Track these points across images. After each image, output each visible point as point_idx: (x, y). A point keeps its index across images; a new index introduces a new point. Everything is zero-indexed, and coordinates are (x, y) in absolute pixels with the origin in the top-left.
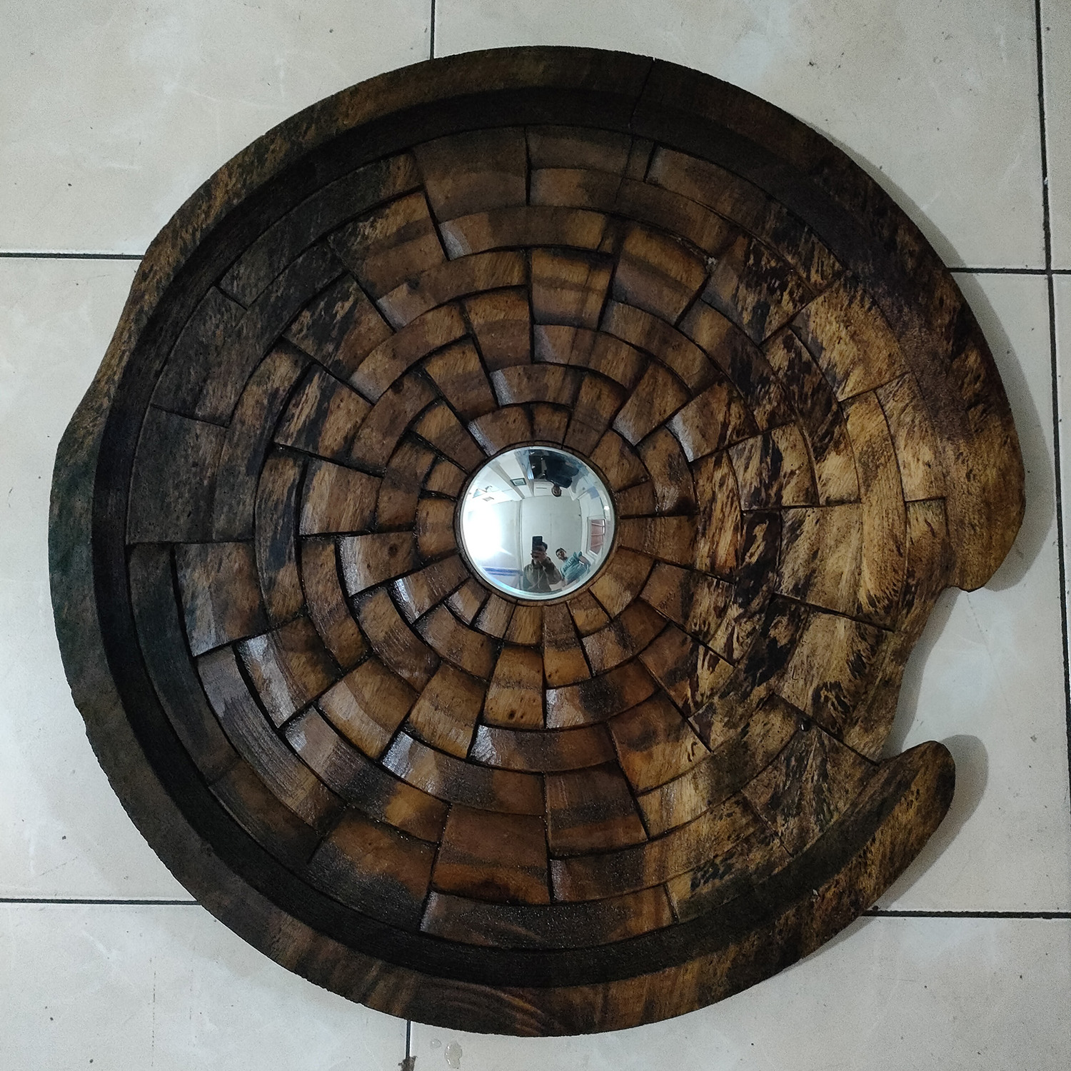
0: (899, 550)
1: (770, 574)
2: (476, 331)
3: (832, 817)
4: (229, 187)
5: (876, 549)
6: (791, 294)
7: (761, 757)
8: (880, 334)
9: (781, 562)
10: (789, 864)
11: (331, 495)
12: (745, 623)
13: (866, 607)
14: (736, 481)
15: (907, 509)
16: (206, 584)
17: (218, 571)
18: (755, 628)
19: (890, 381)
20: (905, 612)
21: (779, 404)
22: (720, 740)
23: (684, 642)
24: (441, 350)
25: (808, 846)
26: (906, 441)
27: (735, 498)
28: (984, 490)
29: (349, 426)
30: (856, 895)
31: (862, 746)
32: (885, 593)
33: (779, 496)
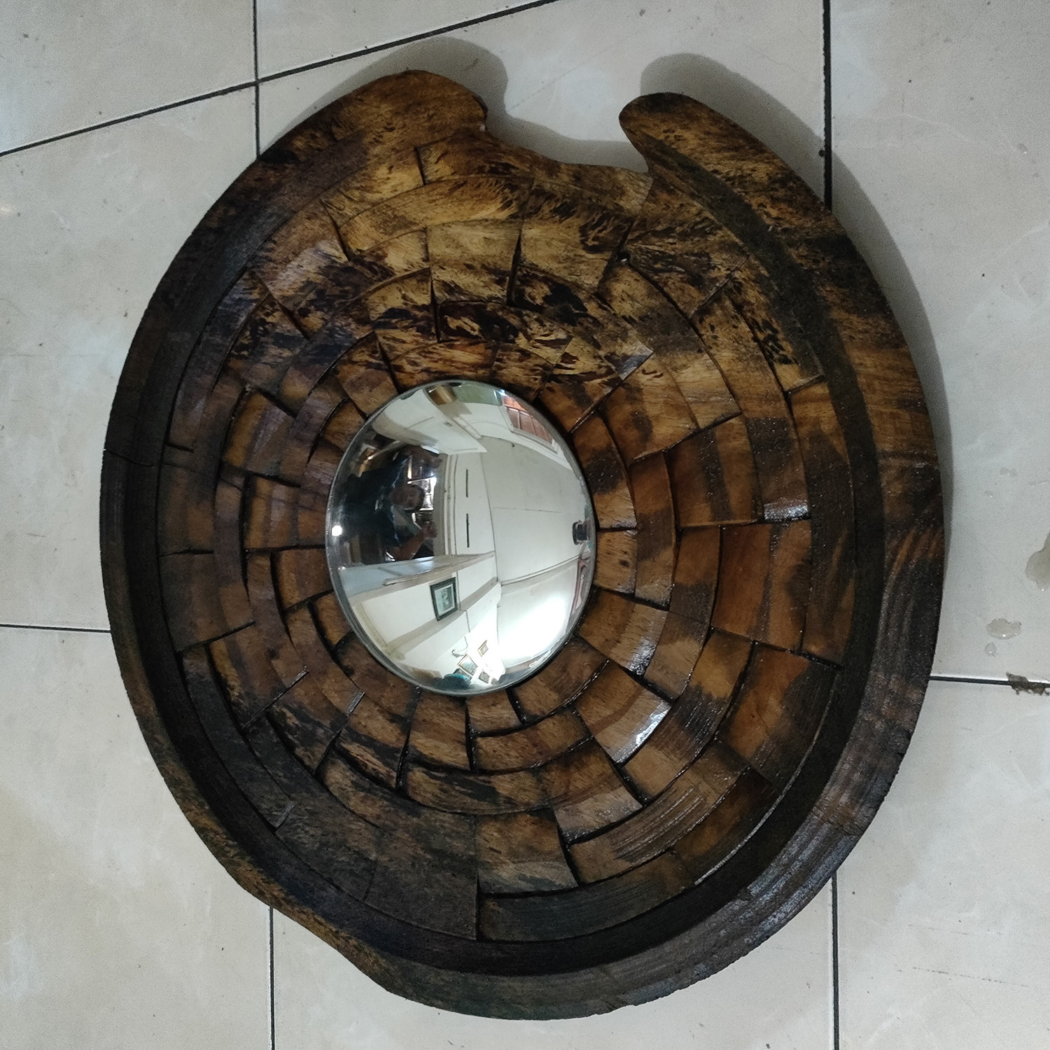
0: (462, 185)
1: (488, 309)
2: (304, 598)
3: (707, 218)
4: (197, 811)
5: (462, 208)
6: (268, 315)
7: (653, 301)
8: (293, 230)
9: (480, 299)
10: (757, 258)
11: (435, 738)
12: (531, 329)
13: (513, 209)
14: (413, 350)
15: (431, 182)
16: (512, 866)
17: (499, 852)
18: (537, 320)
19: (329, 215)
20: (513, 171)
21: (351, 316)
22: (640, 345)
23: (551, 390)
24: (321, 631)
25: (737, 240)
26: (375, 192)
27: (426, 350)
28: (397, 114)
29: (380, 717)
30: (775, 182)
31: (639, 196)
32: (498, 193)
33: (424, 307)
